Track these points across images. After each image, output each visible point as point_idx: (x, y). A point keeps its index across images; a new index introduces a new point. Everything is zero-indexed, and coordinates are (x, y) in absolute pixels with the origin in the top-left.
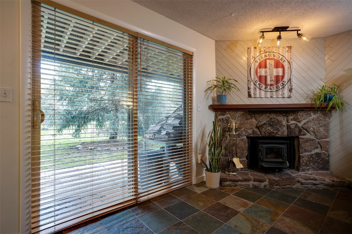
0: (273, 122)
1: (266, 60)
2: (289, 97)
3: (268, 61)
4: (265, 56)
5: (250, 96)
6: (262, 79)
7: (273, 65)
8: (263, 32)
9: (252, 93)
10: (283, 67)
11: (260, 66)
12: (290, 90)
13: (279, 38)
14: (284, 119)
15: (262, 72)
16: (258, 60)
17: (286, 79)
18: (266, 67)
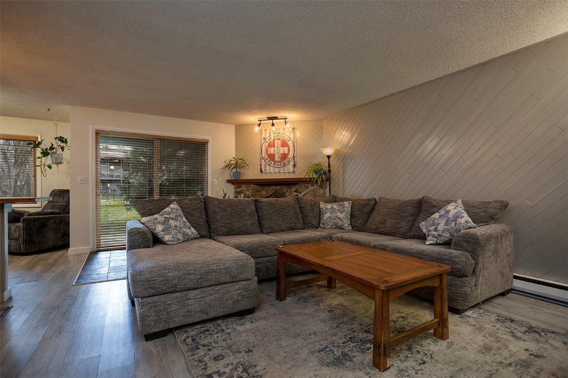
0: (278, 194)
1: (274, 140)
2: (294, 172)
3: (276, 141)
4: (274, 137)
5: (261, 171)
6: (271, 157)
7: (280, 144)
8: (260, 121)
9: (263, 169)
10: (288, 146)
11: (270, 146)
12: (294, 166)
13: (273, 125)
14: (287, 191)
15: (272, 151)
16: (268, 141)
17: (291, 156)
18: (274, 146)
